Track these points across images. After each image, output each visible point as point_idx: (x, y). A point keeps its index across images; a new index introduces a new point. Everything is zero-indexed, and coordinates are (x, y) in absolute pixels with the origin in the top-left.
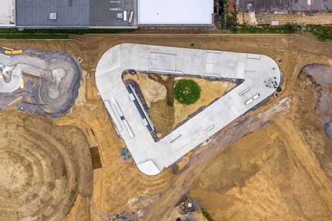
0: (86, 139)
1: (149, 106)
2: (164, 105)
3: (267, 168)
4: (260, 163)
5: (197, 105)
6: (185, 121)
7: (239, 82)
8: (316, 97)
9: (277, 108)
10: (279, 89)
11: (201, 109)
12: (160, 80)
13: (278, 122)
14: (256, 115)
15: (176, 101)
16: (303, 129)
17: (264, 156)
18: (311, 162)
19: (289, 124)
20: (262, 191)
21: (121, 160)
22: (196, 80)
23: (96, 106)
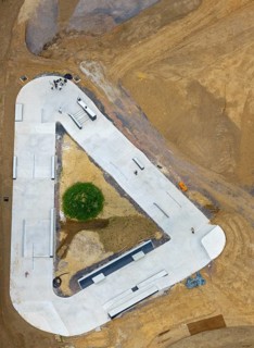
0: (176, 342)
1: (112, 254)
2: (107, 231)
3: (192, 73)
4: (184, 82)
5: (103, 186)
6: (131, 201)
7: (60, 129)
8: (76, 36)
9: (97, 77)
10: (68, 77)
11: (110, 180)
12: (67, 241)
13: (120, 75)
14: (111, 104)
15: (99, 216)
16: (126, 44)
17: (174, 79)
18: (177, 30)
19: (121, 61)
20: (228, 75)
21: (206, 288)
22: (62, 191)
23: (120, 332)
